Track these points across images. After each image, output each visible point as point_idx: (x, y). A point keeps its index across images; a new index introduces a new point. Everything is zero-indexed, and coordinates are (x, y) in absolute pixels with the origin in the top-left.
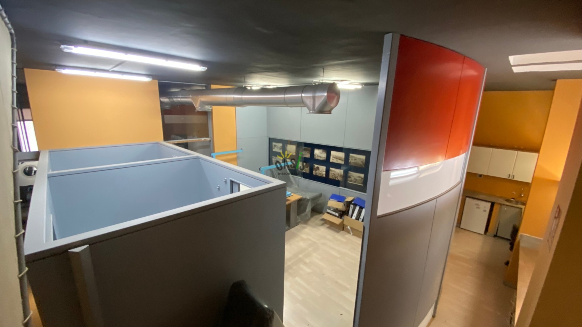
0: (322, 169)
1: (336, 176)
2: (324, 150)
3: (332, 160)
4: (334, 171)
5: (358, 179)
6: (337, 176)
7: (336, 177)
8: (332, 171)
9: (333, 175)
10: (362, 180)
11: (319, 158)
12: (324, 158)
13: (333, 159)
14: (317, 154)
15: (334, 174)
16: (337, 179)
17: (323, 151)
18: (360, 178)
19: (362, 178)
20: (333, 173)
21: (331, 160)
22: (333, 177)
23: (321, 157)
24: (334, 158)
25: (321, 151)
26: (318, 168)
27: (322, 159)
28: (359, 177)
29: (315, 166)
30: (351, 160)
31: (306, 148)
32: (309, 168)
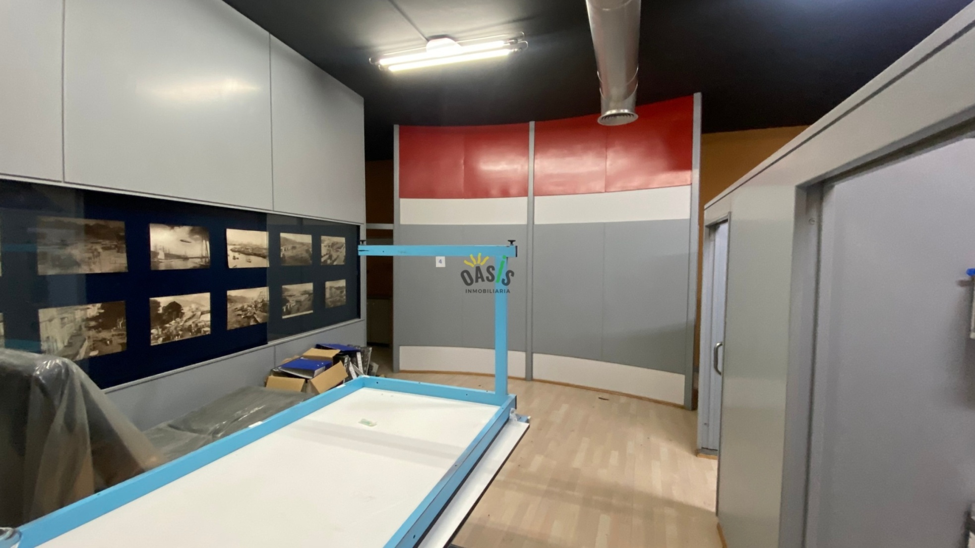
0: (194, 306)
2: (197, 228)
4: (243, 299)
8: (234, 300)
11: (178, 265)
12: (202, 257)
14: (163, 249)
17: (192, 232)
18: (307, 296)
19: (310, 294)
20: (239, 306)
23: (186, 258)
25: (182, 232)
26: (176, 307)
29: (158, 304)
30: (285, 250)
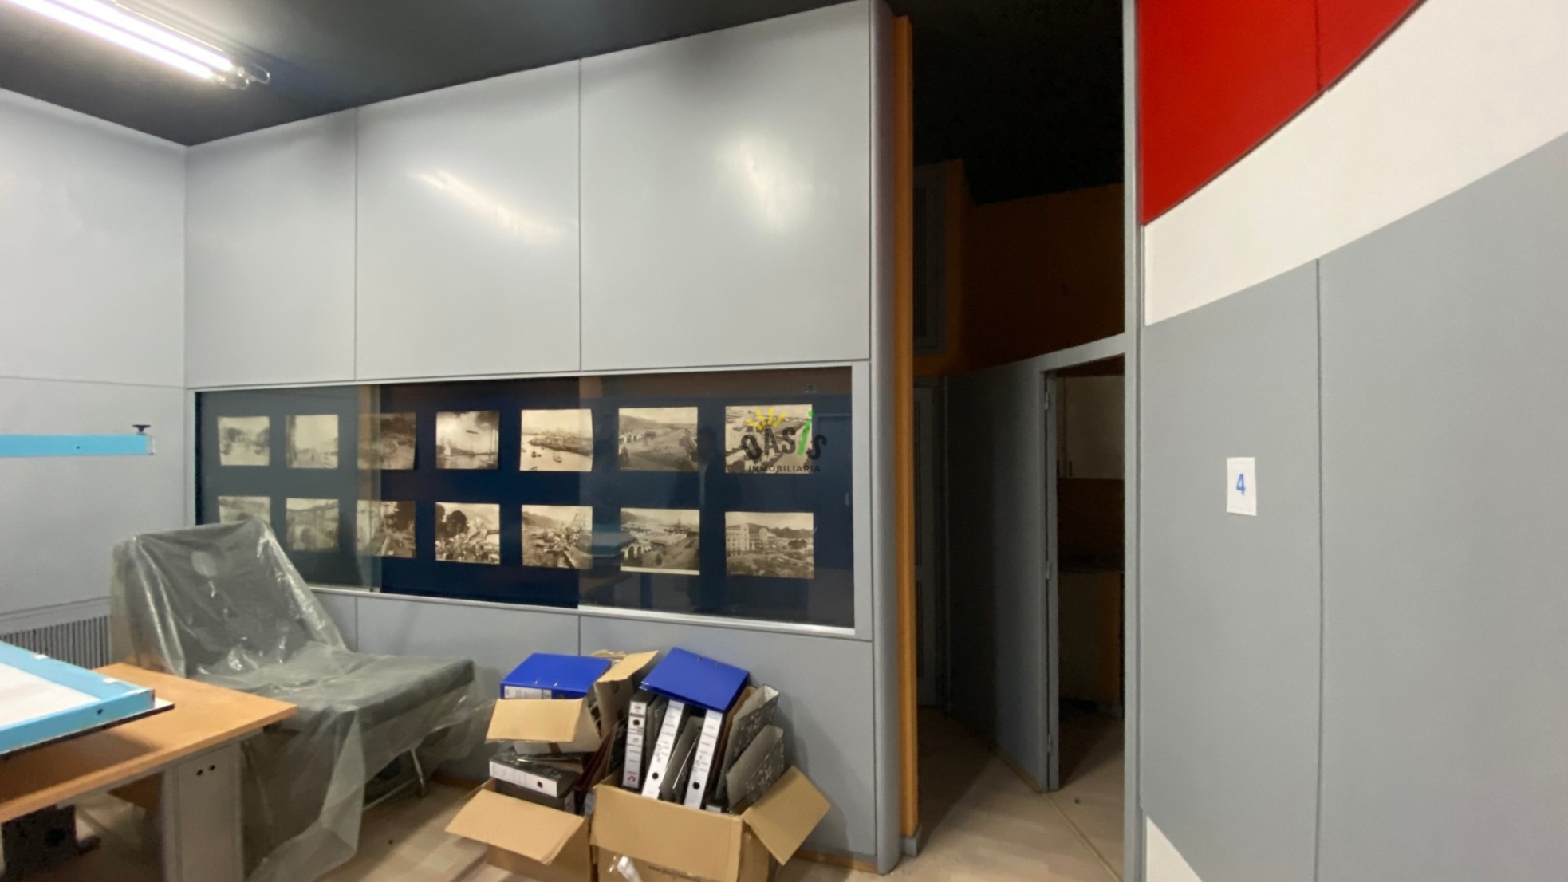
0: (478, 520)
1: (555, 548)
2: (486, 413)
3: (531, 459)
4: (546, 522)
5: (671, 539)
6: (565, 544)
7: (556, 554)
8: (531, 521)
9: (541, 542)
10: (689, 546)
11: (464, 463)
13: (534, 455)
14: (450, 443)
15: (544, 537)
16: (561, 564)
17: (480, 420)
18: (684, 536)
19: (690, 534)
20: (539, 531)
21: (526, 463)
22: (539, 557)
23: (472, 455)
24: (538, 450)
25: (469, 418)
26: (459, 519)
27: (475, 464)
28: (678, 528)
29: (443, 510)
31: (389, 416)
32: (411, 526)
